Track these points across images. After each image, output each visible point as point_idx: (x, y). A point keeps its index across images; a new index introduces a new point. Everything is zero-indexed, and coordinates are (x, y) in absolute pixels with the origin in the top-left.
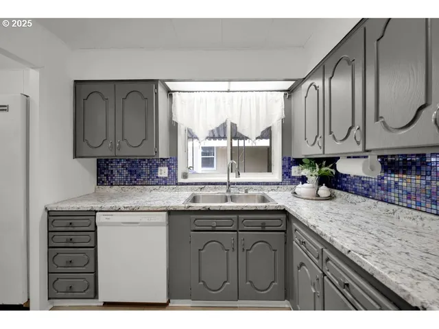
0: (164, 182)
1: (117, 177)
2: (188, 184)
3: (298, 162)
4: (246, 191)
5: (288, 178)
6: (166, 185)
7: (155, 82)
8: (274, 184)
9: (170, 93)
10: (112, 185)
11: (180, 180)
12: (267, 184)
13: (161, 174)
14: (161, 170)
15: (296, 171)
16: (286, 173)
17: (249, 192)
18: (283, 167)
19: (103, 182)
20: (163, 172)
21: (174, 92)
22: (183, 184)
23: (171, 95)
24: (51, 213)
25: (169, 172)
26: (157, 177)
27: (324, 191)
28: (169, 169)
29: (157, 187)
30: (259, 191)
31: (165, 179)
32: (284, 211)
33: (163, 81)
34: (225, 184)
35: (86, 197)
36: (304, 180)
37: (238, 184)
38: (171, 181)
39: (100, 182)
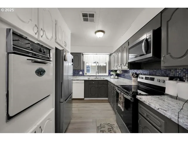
0: (81, 75)
2: (87, 76)
3: (112, 71)
5: (110, 75)
8: (107, 76)
9: (83, 54)
11: (85, 75)
12: (105, 76)
15: (112, 73)
16: (109, 73)
18: (109, 72)
20: (81, 73)
26: (79, 74)
27: (116, 77)
31: (81, 74)
32: (107, 80)
34: (95, 76)
36: (112, 75)
37: (98, 76)
38: (83, 75)
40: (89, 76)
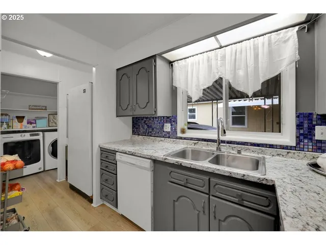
0: (168, 136)
1: (142, 130)
2: (185, 139)
4: (239, 152)
5: (309, 142)
6: (169, 137)
7: (154, 57)
8: (283, 147)
9: (171, 63)
10: (139, 135)
11: (179, 135)
12: (271, 146)
13: (166, 129)
14: (166, 126)
16: (304, 135)
17: (243, 153)
18: (299, 126)
19: (135, 133)
20: (168, 127)
21: (175, 61)
22: (181, 138)
23: (172, 65)
24: (102, 150)
25: (171, 128)
26: (164, 131)
28: (171, 125)
29: (163, 139)
30: (258, 153)
31: (168, 133)
33: (160, 55)
34: (215, 141)
35: (124, 142)
38: (172, 135)
39: (134, 133)
40: (191, 139)
